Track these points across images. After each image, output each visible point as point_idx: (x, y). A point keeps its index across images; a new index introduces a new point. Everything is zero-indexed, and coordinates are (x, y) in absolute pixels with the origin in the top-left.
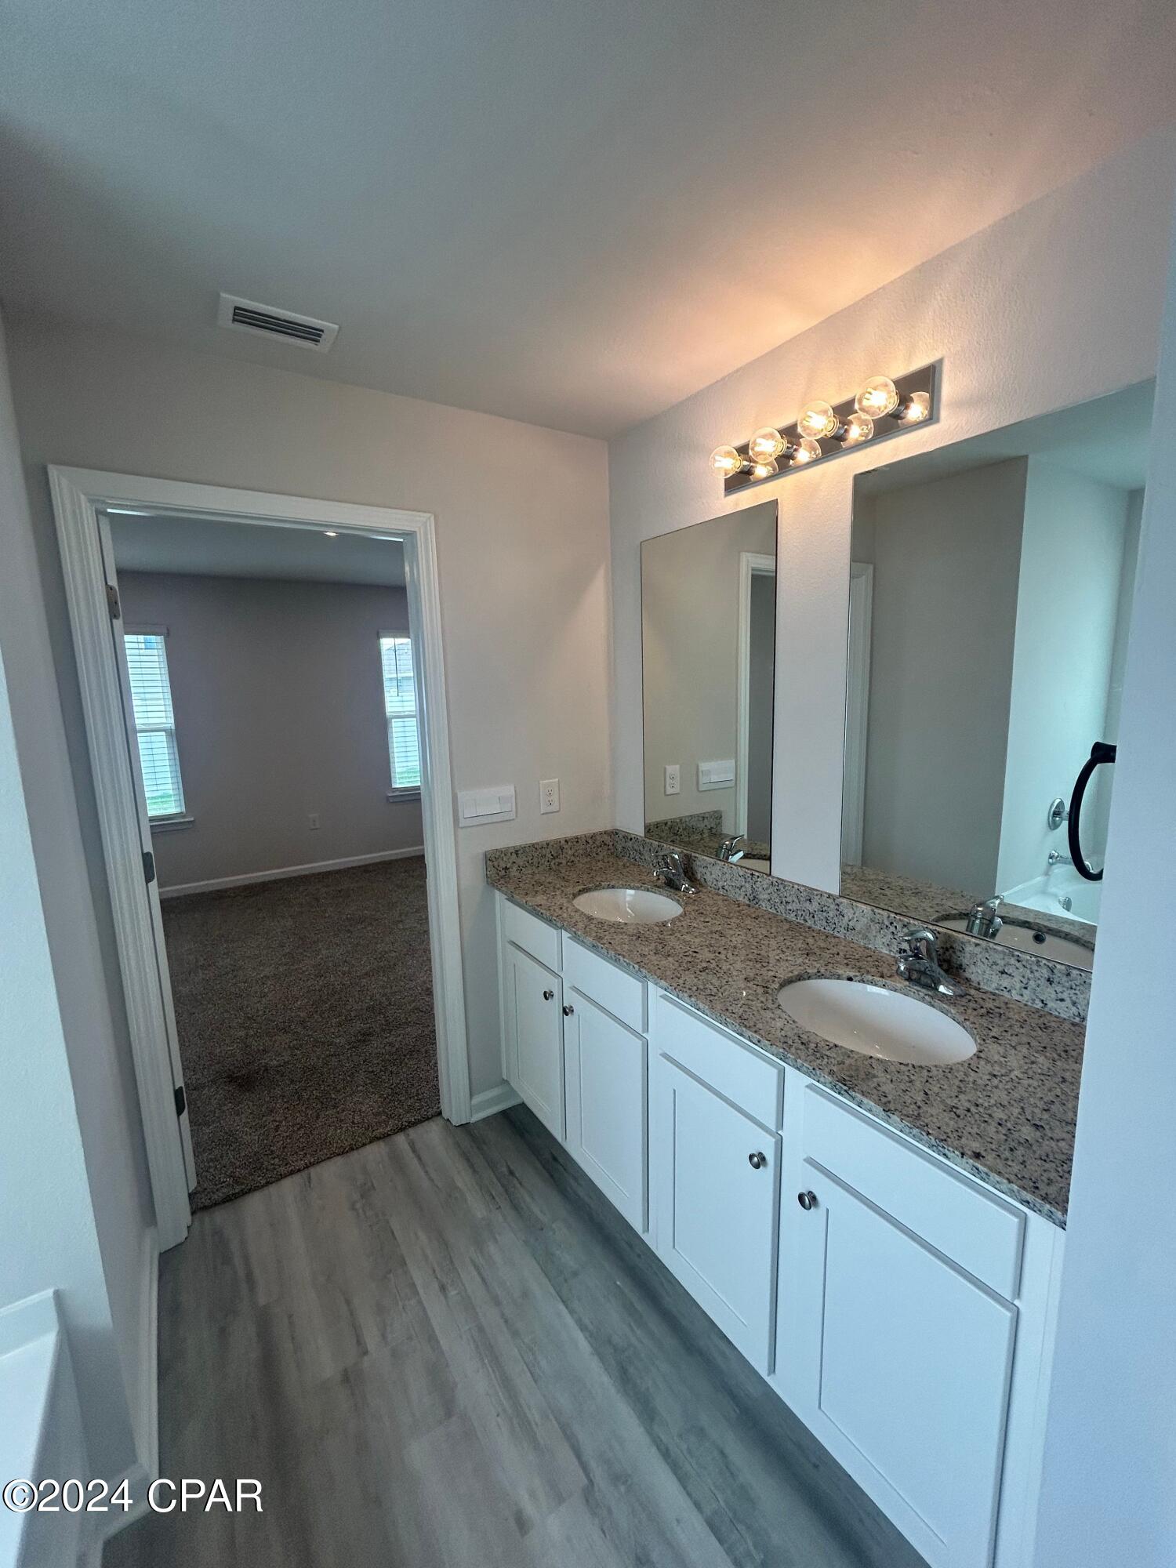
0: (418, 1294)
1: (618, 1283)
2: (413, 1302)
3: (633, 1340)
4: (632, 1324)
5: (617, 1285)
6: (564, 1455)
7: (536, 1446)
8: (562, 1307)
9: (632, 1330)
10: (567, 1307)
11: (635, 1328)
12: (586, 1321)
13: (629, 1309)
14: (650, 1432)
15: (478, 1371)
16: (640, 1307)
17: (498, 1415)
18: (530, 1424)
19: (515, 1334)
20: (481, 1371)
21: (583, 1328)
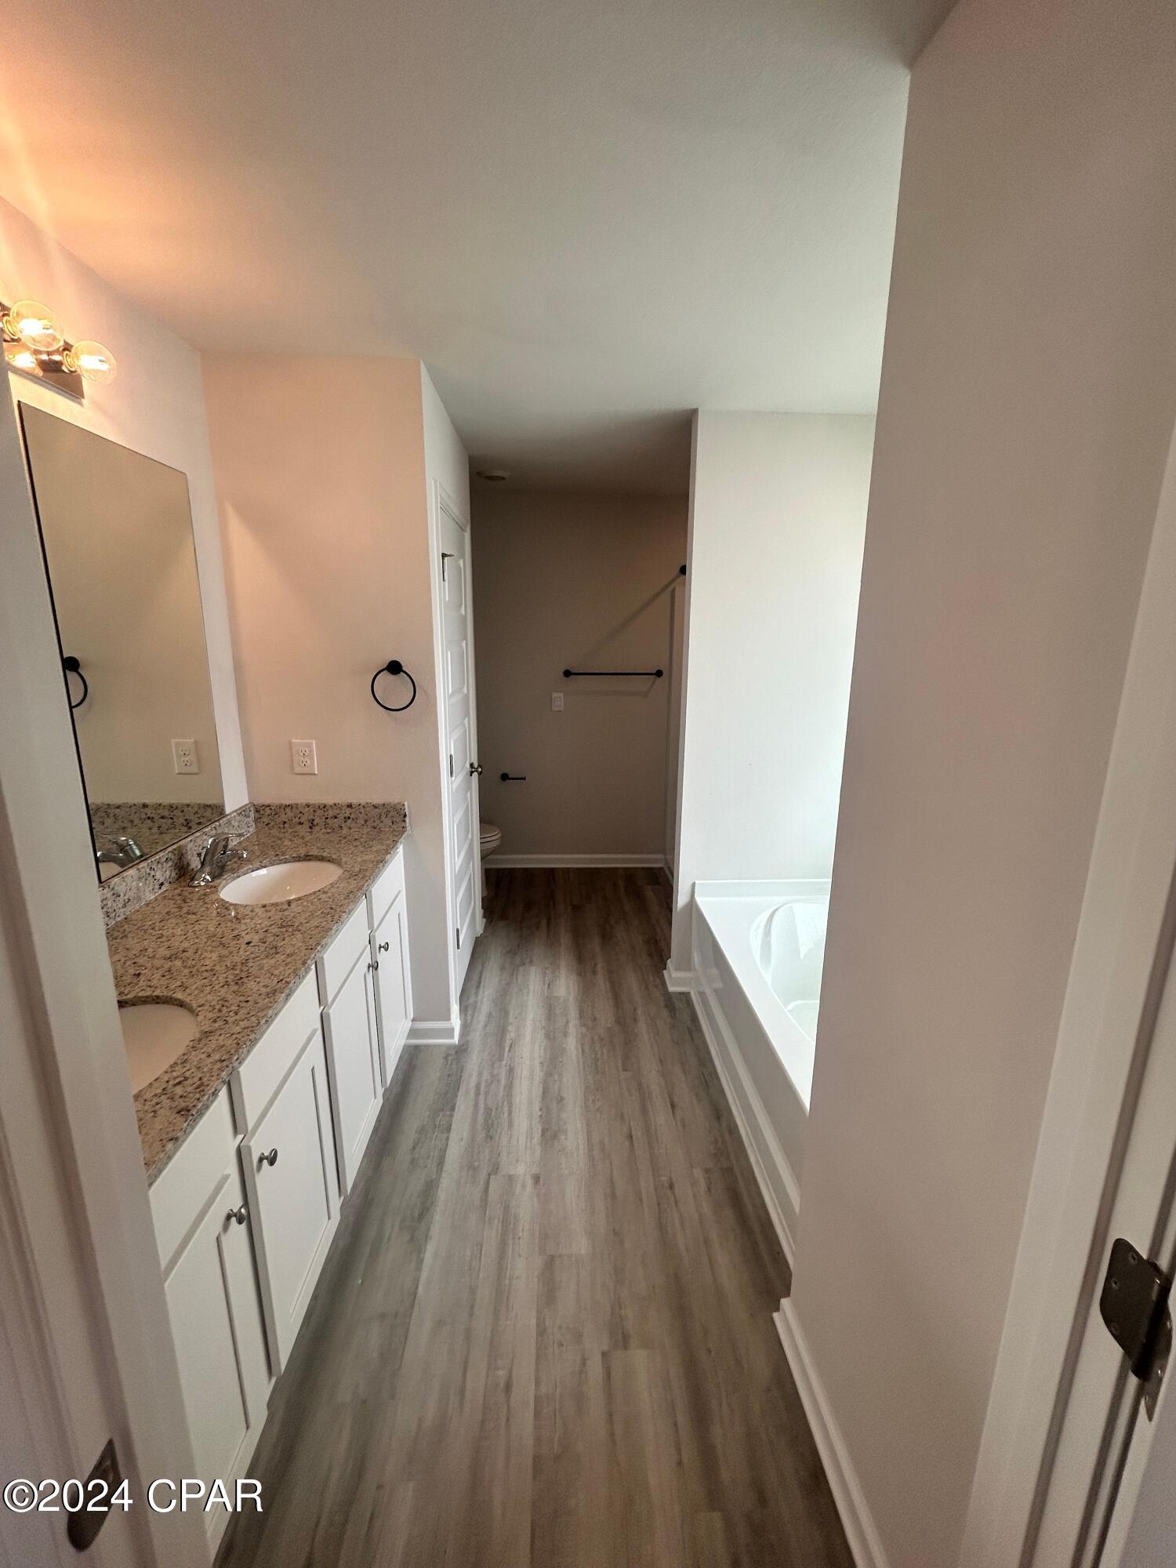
0: (535, 1396)
1: (360, 1281)
2: (543, 1390)
3: (396, 1229)
4: (386, 1240)
5: (362, 1282)
6: (494, 1194)
7: (507, 1208)
8: (420, 1290)
9: (390, 1236)
10: (417, 1288)
11: (387, 1237)
12: (413, 1265)
13: (374, 1255)
14: (439, 1176)
15: (517, 1277)
16: (366, 1250)
17: (520, 1238)
18: (503, 1221)
19: (473, 1291)
20: (515, 1276)
21: (420, 1262)
